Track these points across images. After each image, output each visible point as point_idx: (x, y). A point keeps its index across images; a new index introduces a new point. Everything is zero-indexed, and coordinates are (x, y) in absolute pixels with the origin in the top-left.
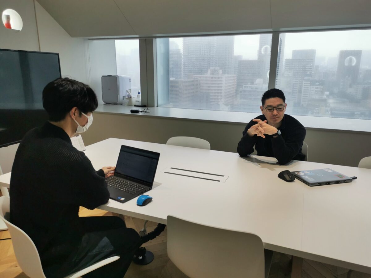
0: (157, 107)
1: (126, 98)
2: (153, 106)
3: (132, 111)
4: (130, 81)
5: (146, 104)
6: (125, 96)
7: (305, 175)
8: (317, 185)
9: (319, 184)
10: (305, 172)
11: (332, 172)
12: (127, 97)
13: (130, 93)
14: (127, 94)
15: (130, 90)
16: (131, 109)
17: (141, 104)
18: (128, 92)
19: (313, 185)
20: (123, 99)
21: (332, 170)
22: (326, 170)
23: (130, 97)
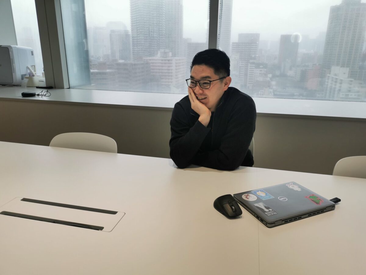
0: (69, 88)
1: (27, 78)
2: (62, 88)
3: (24, 95)
4: (32, 54)
5: (53, 85)
6: (25, 75)
7: (259, 200)
8: (281, 223)
9: (283, 222)
10: (258, 193)
11: (299, 190)
12: (28, 76)
13: (33, 71)
14: (29, 71)
15: (33, 67)
16: (23, 92)
17: (46, 85)
18: (29, 69)
19: (274, 225)
20: (22, 79)
21: (300, 186)
22: (291, 187)
23: (31, 76)
